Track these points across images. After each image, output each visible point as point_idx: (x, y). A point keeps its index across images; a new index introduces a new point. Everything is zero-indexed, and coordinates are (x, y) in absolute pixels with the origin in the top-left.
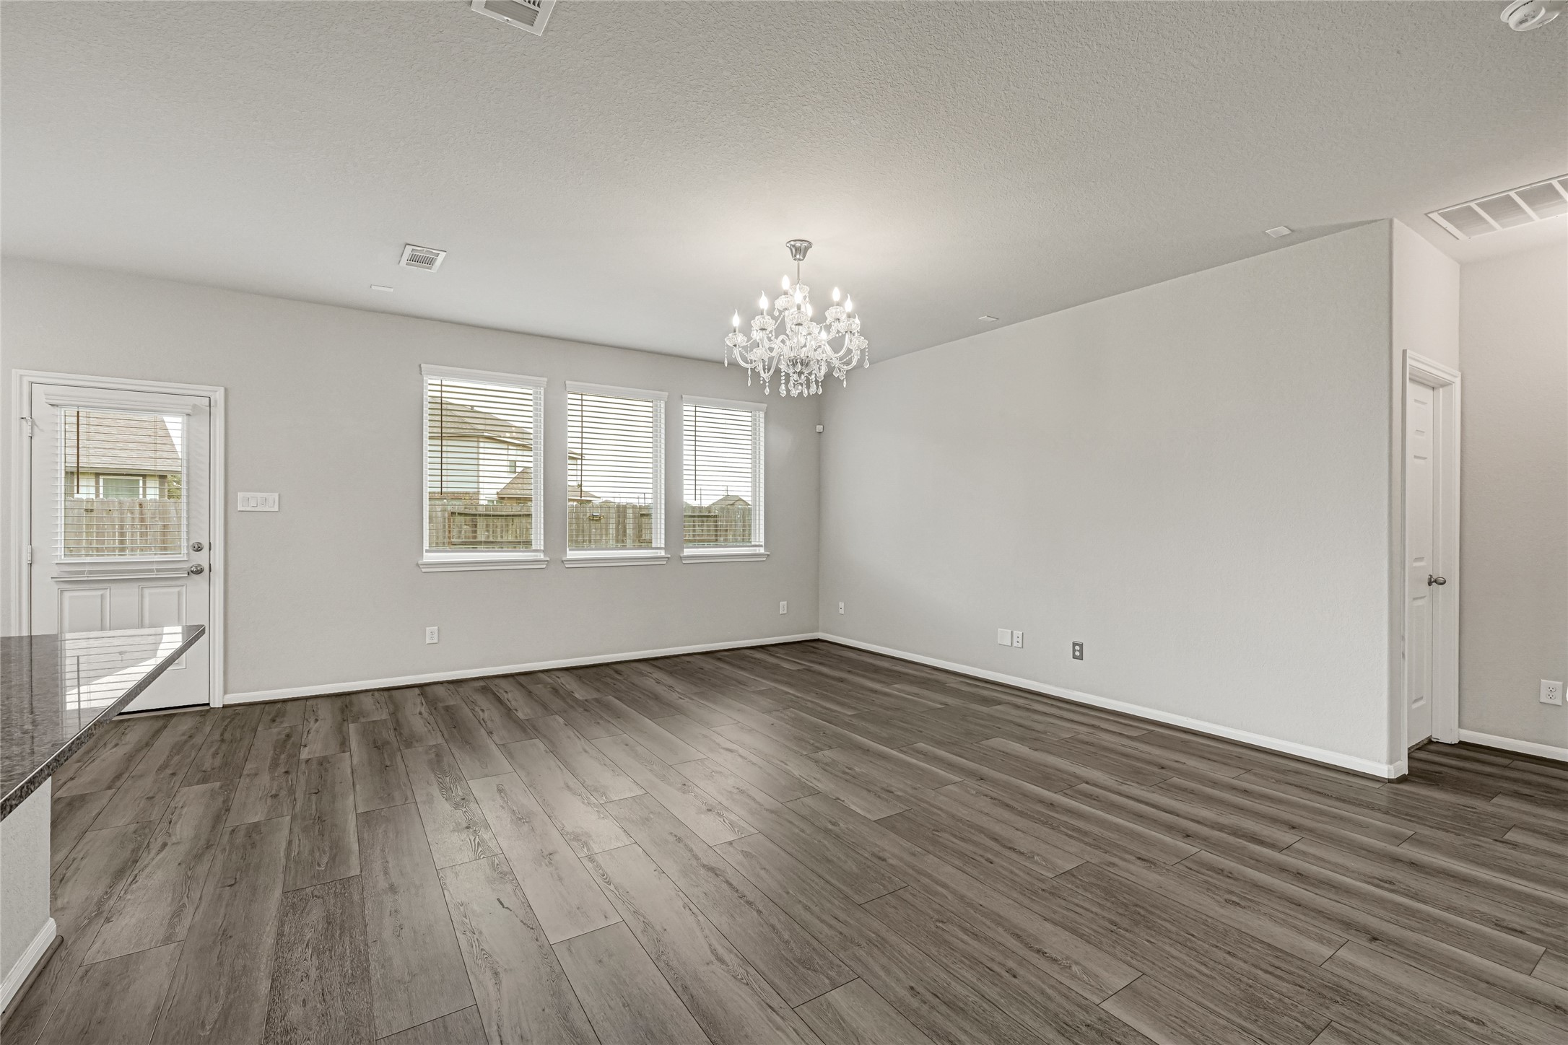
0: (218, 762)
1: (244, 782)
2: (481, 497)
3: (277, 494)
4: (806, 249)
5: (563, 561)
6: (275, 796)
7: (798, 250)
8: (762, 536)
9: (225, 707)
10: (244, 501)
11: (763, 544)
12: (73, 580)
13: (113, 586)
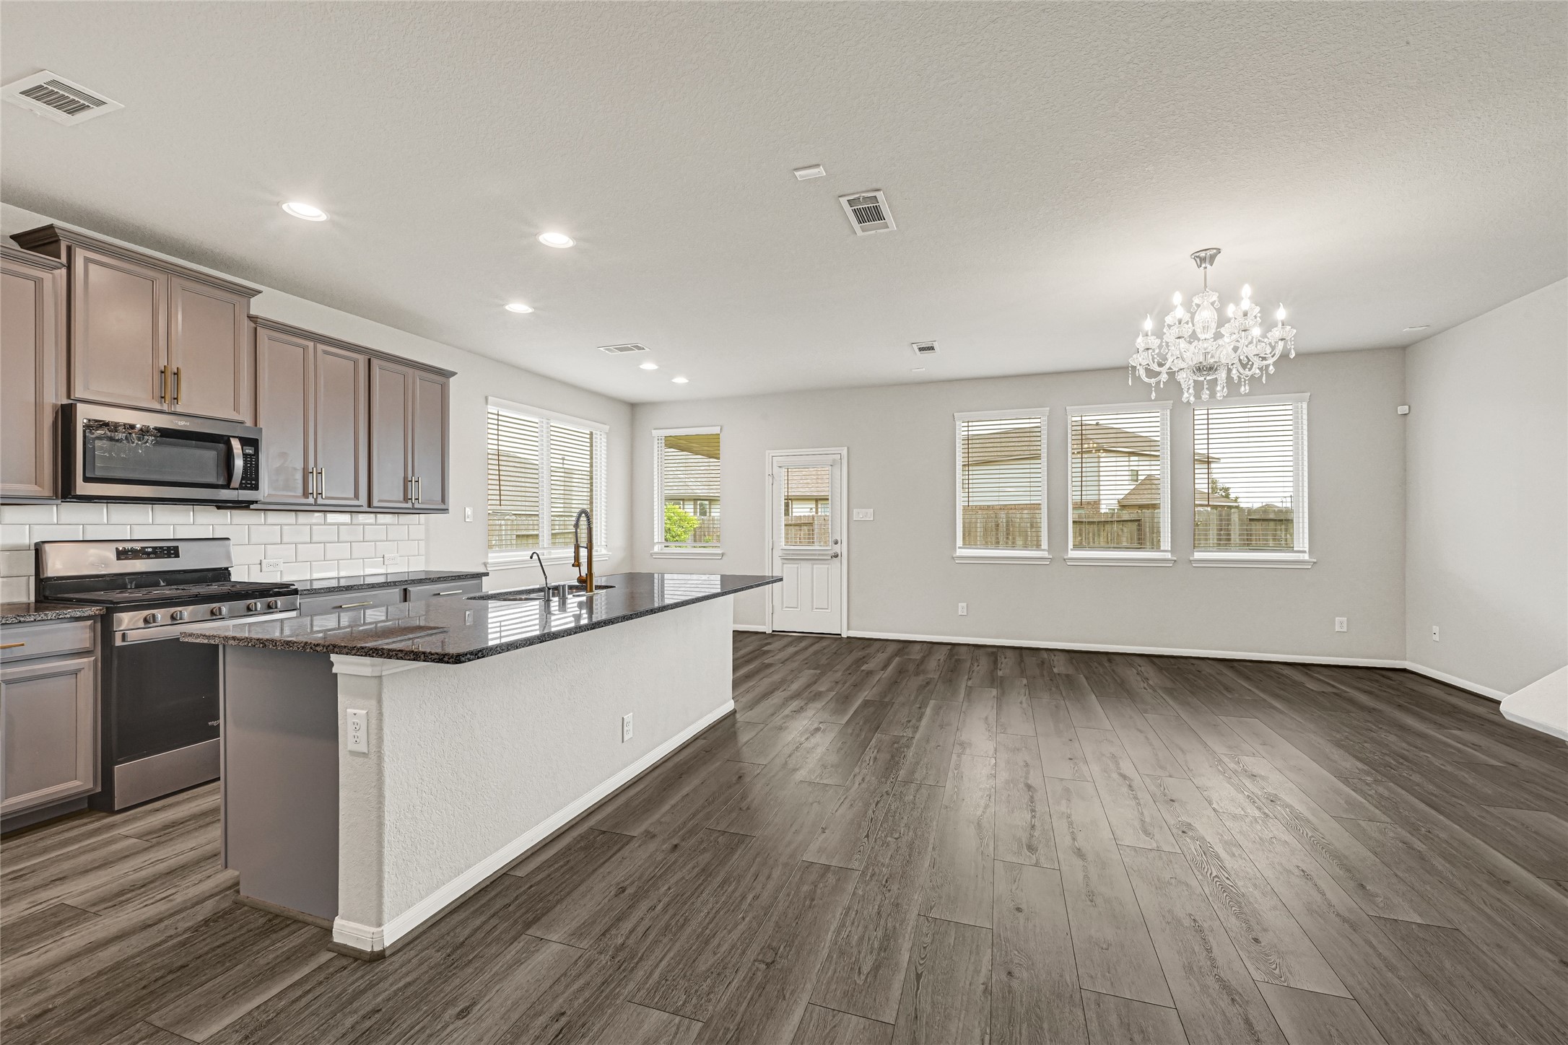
0: (826, 662)
1: (830, 673)
2: (1102, 506)
3: (872, 510)
4: (1212, 258)
5: (1065, 560)
6: (837, 682)
7: (1203, 260)
8: (1306, 541)
9: (848, 637)
10: (858, 514)
11: (1307, 549)
12: (788, 559)
13: (802, 562)
